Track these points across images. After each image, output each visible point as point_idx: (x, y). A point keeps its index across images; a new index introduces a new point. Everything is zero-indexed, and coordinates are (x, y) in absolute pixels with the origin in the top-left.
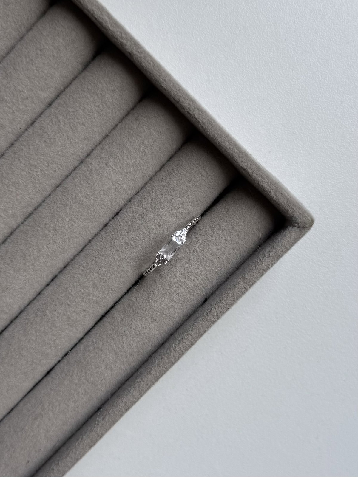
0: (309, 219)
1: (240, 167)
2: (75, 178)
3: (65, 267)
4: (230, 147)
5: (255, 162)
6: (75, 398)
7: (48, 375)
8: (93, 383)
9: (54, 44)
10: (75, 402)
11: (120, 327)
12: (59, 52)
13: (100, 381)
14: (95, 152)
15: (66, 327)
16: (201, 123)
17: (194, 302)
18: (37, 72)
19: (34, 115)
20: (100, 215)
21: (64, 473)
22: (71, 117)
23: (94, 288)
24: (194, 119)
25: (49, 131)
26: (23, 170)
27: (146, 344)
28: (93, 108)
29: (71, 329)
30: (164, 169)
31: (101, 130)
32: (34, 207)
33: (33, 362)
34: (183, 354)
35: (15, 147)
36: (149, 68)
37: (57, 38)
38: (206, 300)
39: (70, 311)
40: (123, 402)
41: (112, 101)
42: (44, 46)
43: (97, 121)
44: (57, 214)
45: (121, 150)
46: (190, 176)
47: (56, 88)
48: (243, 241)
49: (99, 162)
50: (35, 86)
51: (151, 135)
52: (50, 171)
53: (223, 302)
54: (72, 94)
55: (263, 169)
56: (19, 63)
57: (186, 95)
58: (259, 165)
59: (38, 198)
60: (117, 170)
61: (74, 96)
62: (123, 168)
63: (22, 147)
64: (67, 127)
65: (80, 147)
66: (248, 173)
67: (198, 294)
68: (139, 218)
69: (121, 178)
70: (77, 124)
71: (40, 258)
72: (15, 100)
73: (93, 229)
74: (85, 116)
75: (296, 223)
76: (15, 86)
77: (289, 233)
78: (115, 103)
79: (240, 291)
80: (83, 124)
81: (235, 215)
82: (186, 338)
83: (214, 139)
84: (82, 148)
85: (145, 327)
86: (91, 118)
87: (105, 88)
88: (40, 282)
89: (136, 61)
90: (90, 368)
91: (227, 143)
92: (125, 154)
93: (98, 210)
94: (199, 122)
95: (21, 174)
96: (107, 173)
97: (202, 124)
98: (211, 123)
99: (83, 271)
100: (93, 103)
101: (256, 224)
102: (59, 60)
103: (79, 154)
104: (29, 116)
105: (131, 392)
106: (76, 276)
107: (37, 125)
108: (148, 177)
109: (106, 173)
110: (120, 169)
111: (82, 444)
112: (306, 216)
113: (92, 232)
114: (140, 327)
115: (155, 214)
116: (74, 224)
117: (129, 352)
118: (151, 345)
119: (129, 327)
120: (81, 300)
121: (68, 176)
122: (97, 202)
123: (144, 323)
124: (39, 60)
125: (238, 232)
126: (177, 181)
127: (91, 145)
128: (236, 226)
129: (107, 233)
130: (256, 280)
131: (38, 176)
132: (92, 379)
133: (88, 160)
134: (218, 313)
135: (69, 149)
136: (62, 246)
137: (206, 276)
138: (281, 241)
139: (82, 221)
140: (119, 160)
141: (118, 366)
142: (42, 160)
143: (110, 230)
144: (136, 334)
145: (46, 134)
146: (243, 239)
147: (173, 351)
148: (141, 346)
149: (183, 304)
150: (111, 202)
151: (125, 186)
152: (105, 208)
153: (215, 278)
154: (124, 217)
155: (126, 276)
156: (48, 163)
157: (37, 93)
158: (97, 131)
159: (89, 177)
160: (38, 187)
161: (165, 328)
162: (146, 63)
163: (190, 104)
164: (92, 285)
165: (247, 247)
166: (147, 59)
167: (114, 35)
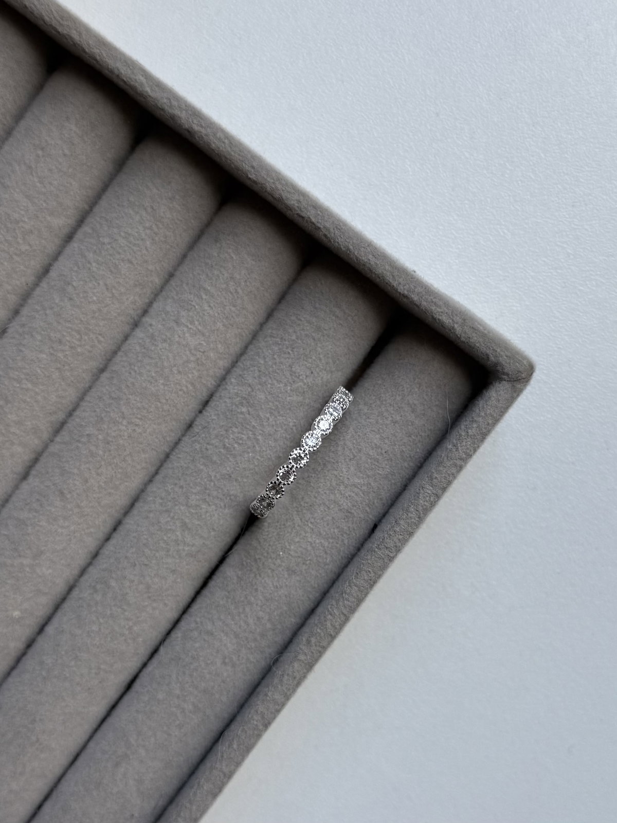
0: (525, 364)
1: (398, 295)
2: (128, 354)
3: (132, 505)
4: (376, 263)
5: (422, 282)
6: (179, 720)
7: (131, 690)
8: (205, 692)
9: (63, 136)
10: (180, 727)
11: (238, 591)
12: (72, 147)
13: (216, 687)
14: (155, 305)
15: (146, 603)
16: (323, 230)
17: (356, 533)
18: (42, 185)
19: (46, 258)
20: (178, 408)
22: (107, 253)
23: (184, 531)
24: (311, 224)
25: (75, 281)
26: (41, 352)
27: (286, 613)
28: (141, 231)
29: (155, 605)
30: (272, 316)
31: (160, 267)
32: (68, 411)
33: (99, 668)
34: (347, 619)
35: (22, 316)
36: (224, 150)
37: (66, 124)
39: (149, 575)
40: (259, 712)
41: (172, 216)
42: (46, 141)
43: (152, 253)
44: (106, 416)
45: (197, 295)
46: (316, 321)
47: (76, 209)
48: (424, 419)
49: (164, 320)
50: (41, 209)
51: (243, 263)
52: (87, 347)
53: (402, 522)
54: (103, 215)
55: (436, 291)
56: (9, 175)
57: (291, 187)
58: (429, 285)
59: (71, 394)
60: (195, 329)
61: (108, 217)
62: (204, 324)
63: (33, 313)
64: (103, 270)
65: (130, 299)
66: (414, 302)
67: (360, 518)
68: (243, 403)
69: (204, 341)
70: (119, 262)
72: (11, 237)
73: (170, 433)
74: (130, 247)
75: (504, 374)
76: (9, 214)
77: (496, 393)
78: (178, 219)
79: (427, 501)
80: (128, 260)
81: (402, 377)
82: (348, 591)
83: (348, 254)
84: (132, 301)
85: (279, 585)
86: (142, 249)
87: (156, 196)
88: (93, 535)
89: (201, 142)
90: (197, 666)
91: (370, 257)
92: (204, 300)
93: (173, 401)
94: (319, 228)
95: (38, 358)
96: (179, 336)
97: (324, 232)
98: (339, 227)
99: (162, 505)
100: (141, 223)
101: (440, 388)
102: (74, 161)
103: (130, 312)
104: (38, 260)
105: (270, 694)
106: (151, 515)
107: (53, 273)
108: (250, 334)
109: (177, 336)
110: (200, 328)
112: (519, 360)
113: (168, 439)
114: (271, 586)
115: (267, 393)
116: (137, 428)
117: (258, 630)
118: (294, 615)
119: (252, 589)
120: (165, 554)
121: (115, 353)
122: (169, 388)
123: (276, 579)
124: (42, 165)
125: (413, 406)
126: (297, 332)
127: (148, 296)
128: (408, 395)
129: (193, 437)
130: (451, 478)
131: (68, 358)
132: (203, 684)
133: (146, 319)
134: (395, 543)
135: (112, 305)
136: (121, 468)
137: (369, 486)
138: (483, 407)
139: (148, 422)
140: (195, 313)
141: (243, 658)
142: (70, 330)
143: (198, 431)
144: (267, 600)
145: (70, 287)
146: (422, 416)
147: (330, 616)
148: (277, 618)
149: (337, 538)
150: (192, 384)
151: (212, 355)
152: (184, 395)
153: (386, 488)
154: (218, 406)
155: (234, 505)
156: (79, 334)
157: (45, 220)
158: (153, 269)
159: (150, 348)
160: (69, 377)
161: (313, 583)
162: (217, 142)
163: (299, 201)
164: (180, 526)
165: (432, 428)
166: (218, 136)
167: (158, 104)
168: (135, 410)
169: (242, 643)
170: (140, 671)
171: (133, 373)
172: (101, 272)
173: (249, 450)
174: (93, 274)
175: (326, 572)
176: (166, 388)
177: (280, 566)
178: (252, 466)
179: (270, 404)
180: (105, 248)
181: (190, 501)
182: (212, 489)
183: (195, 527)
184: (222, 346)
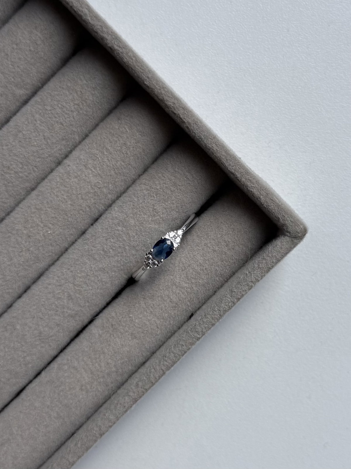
0: (302, 227)
1: (228, 171)
2: (51, 181)
3: (39, 277)
4: (217, 150)
5: (244, 166)
7: (18, 397)
8: (66, 406)
9: (31, 38)
10: (47, 426)
11: (98, 343)
12: (36, 46)
13: (74, 404)
14: (74, 153)
15: (38, 343)
17: (179, 318)
18: (13, 67)
19: (9, 113)
20: (78, 221)
22: (48, 116)
23: (69, 300)
24: (180, 119)
25: (25, 130)
27: (126, 362)
28: (72, 106)
29: (43, 345)
30: (147, 171)
31: (80, 130)
32: (7, 212)
34: (164, 373)
36: (132, 64)
37: (35, 31)
38: (192, 315)
40: (98, 425)
41: (93, 99)
42: (20, 39)
43: (77, 120)
44: (30, 219)
45: (101, 151)
46: (174, 179)
47: (33, 85)
49: (77, 164)
50: (10, 82)
51: (133, 136)
52: (25, 173)
53: (209, 316)
54: (50, 92)
57: (171, 93)
58: (249, 169)
59: (11, 202)
60: (96, 172)
61: (52, 94)
62: (103, 170)
64: (44, 126)
66: (237, 177)
67: (183, 308)
68: (119, 224)
69: (101, 181)
70: (54, 123)
71: (11, 267)
73: (70, 236)
75: (287, 232)
77: (280, 243)
80: (61, 123)
81: (224, 223)
82: (167, 355)
83: (200, 141)
84: (59, 148)
85: (125, 344)
86: (70, 116)
87: (85, 85)
88: (11, 294)
90: (64, 389)
91: (214, 145)
92: (105, 155)
93: (75, 216)
94: (185, 122)
96: (86, 176)
97: (187, 124)
98: (197, 123)
99: (58, 281)
100: (73, 101)
101: (247, 233)
102: (36, 55)
103: (57, 155)
104: (3, 114)
105: (107, 415)
106: (50, 287)
107: (11, 123)
108: (131, 180)
109: (84, 175)
110: (99, 172)
112: (298, 225)
113: (69, 239)
114: (119, 344)
115: (136, 220)
116: (49, 230)
117: (106, 371)
118: (132, 364)
119: (107, 344)
120: (54, 313)
121: (43, 179)
122: (74, 207)
123: (123, 340)
124: (15, 54)
125: (227, 242)
126: (161, 184)
127: (70, 146)
128: (225, 235)
129: (85, 240)
130: (244, 293)
131: (12, 179)
132: (66, 401)
133: (66, 161)
134: (202, 329)
135: (46, 149)
136: (35, 254)
137: (192, 289)
138: (271, 251)
139: (57, 227)
140: (99, 162)
141: (94, 387)
142: (16, 161)
143: (88, 237)
144: (115, 352)
145: (21, 134)
146: (232, 250)
147: (153, 370)
148: (120, 365)
149: (166, 319)
150: (89, 207)
151: (105, 190)
152: (83, 213)
153: (202, 292)
154: (104, 223)
155: (104, 288)
156: (22, 164)
157: (11, 89)
158: (76, 130)
159: (66, 180)
160: (11, 191)
161: (146, 345)
162: (128, 58)
163: (174, 104)
164: (67, 297)
165: (237, 258)
166: (129, 54)
167: (94, 29)
168: (50, 219)
169: (95, 377)
170: (27, 385)
171: (52, 194)
172: (42, 128)
173: (119, 255)
174: (37, 128)
175: (156, 340)
176: (72, 207)
177: (127, 332)
178: (119, 265)
179: (137, 227)
180: (47, 113)
181: (75, 281)
182: (91, 276)
183: (77, 299)
184: (112, 185)
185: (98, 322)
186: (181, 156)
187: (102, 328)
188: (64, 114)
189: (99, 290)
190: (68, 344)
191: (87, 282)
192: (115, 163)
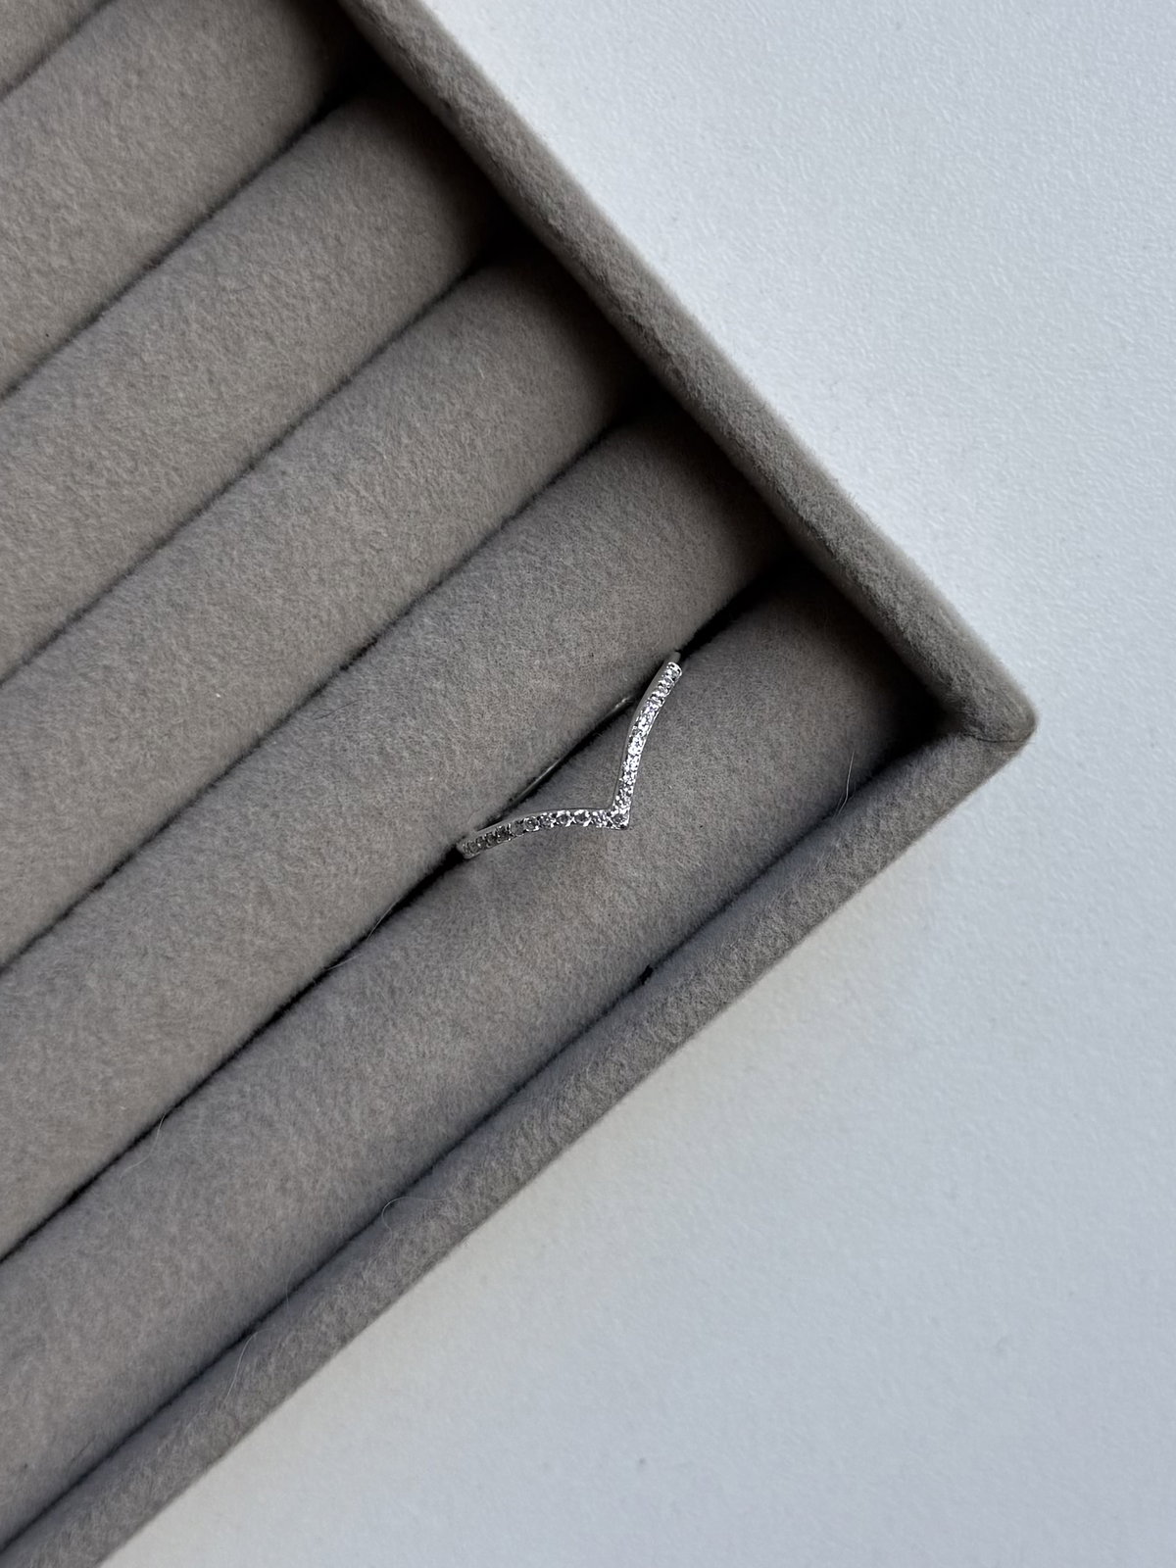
0: (1021, 710)
1: (798, 519)
2: (224, 520)
3: (164, 827)
4: (766, 449)
5: (850, 505)
6: (163, 1288)
7: (76, 1205)
8: (230, 1240)
9: (187, 56)
10: (164, 1303)
11: (342, 1045)
12: (202, 82)
13: (256, 1235)
14: (299, 434)
15: (151, 1037)
16: (674, 360)
17: (606, 978)
18: (122, 145)
19: (97, 292)
20: (302, 651)
21: (105, 1552)
22: (226, 309)
23: (261, 904)
24: (653, 343)
25: (148, 350)
26: (47, 479)
27: (430, 1111)
28: (305, 282)
29: (168, 1043)
30: (532, 509)
31: (327, 362)
32: (74, 609)
33: (24, 1151)
34: (556, 1152)
35: (24, 399)
36: (511, 157)
37: (200, 34)
38: (647, 973)
39: (169, 980)
40: (336, 1308)
41: (374, 263)
42: (151, 58)
43: (317, 328)
44: (151, 638)
45: (391, 432)
46: (620, 538)
47: (181, 206)
48: (792, 775)
49: (313, 469)
50: (111, 192)
51: (497, 390)
52: (142, 489)
53: (709, 978)
54: (236, 232)
55: (874, 530)
56: (60, 109)
57: (629, 260)
58: (863, 515)
59: (90, 578)
61: (243, 238)
62: (394, 495)
63: (47, 397)
64: (211, 342)
65: (252, 412)
66: (825, 542)
67: (621, 948)
68: (437, 670)
69: (386, 527)
70: (246, 333)
71: (81, 785)
72: (38, 234)
73: (275, 699)
74: (275, 308)
75: (974, 723)
76: (42, 188)
77: (949, 758)
78: (384, 273)
79: (768, 946)
80: (267, 333)
81: (766, 683)
82: (570, 1095)
83: (715, 418)
84: (257, 418)
86: (298, 316)
87: (351, 218)
88: (71, 873)
89: (468, 133)
90: (225, 1185)
91: (758, 434)
92: (403, 445)
93: (296, 635)
94: (669, 355)
95: (38, 490)
96: (337, 509)
97: (676, 364)
98: (709, 363)
99: (227, 841)
100: (309, 265)
101: (837, 720)
102: (199, 111)
103: (246, 436)
104: (80, 293)
105: (366, 1275)
106: (201, 858)
107: (104, 326)
108: (479, 533)
109: (332, 507)
110: (382, 499)
111: (178, 1452)
112: (1010, 703)
113: (267, 710)
114: (413, 1050)
115: (492, 663)
116: (209, 675)
117: (366, 1137)
118: (447, 1119)
119: (373, 1048)
120: (211, 944)
121: (197, 512)
122: (294, 607)
123: (426, 1038)
124: (132, 104)
125: (775, 745)
126: (578, 552)
127: (289, 411)
128: (770, 723)
129: (321, 717)
130: (826, 910)
131: (98, 504)
132: (230, 1225)
133: (275, 459)
134: (686, 1018)
135: (213, 416)
136: (159, 749)
137: (654, 888)
138: (919, 782)
139: (236, 667)
140: (381, 468)
141: (323, 1186)
142: (115, 448)
143: (333, 707)
144: (397, 1077)
145: (136, 361)
146: (790, 770)
147: (523, 1139)
148: (410, 1118)
149: (566, 980)
150: (342, 610)
151: (394, 559)
152: (319, 628)
153: (685, 899)
154: (385, 666)
155: (373, 872)
156: (134, 459)
157: (113, 216)
158: (313, 363)
159: (272, 519)
160: (93, 542)
161: (498, 1060)
162: (499, 140)
163: (640, 293)
164: (254, 894)
165: (804, 797)
166: (505, 127)
167: (398, 39)
168: (213, 639)
169: (328, 1154)
170: (105, 1169)
171: (226, 562)
172: (206, 346)
173: (430, 769)
174: (189, 345)
176: (287, 606)
177: (438, 1013)
178: (428, 802)
179: (493, 684)
180: (225, 299)
181: (288, 846)
182: (338, 832)
183: (286, 902)
184: (419, 545)
185: (346, 978)
186: (647, 466)
187: (358, 996)
188: (277, 305)
189: (357, 880)
190: (246, 1045)
191: (323, 851)
192: (433, 474)
